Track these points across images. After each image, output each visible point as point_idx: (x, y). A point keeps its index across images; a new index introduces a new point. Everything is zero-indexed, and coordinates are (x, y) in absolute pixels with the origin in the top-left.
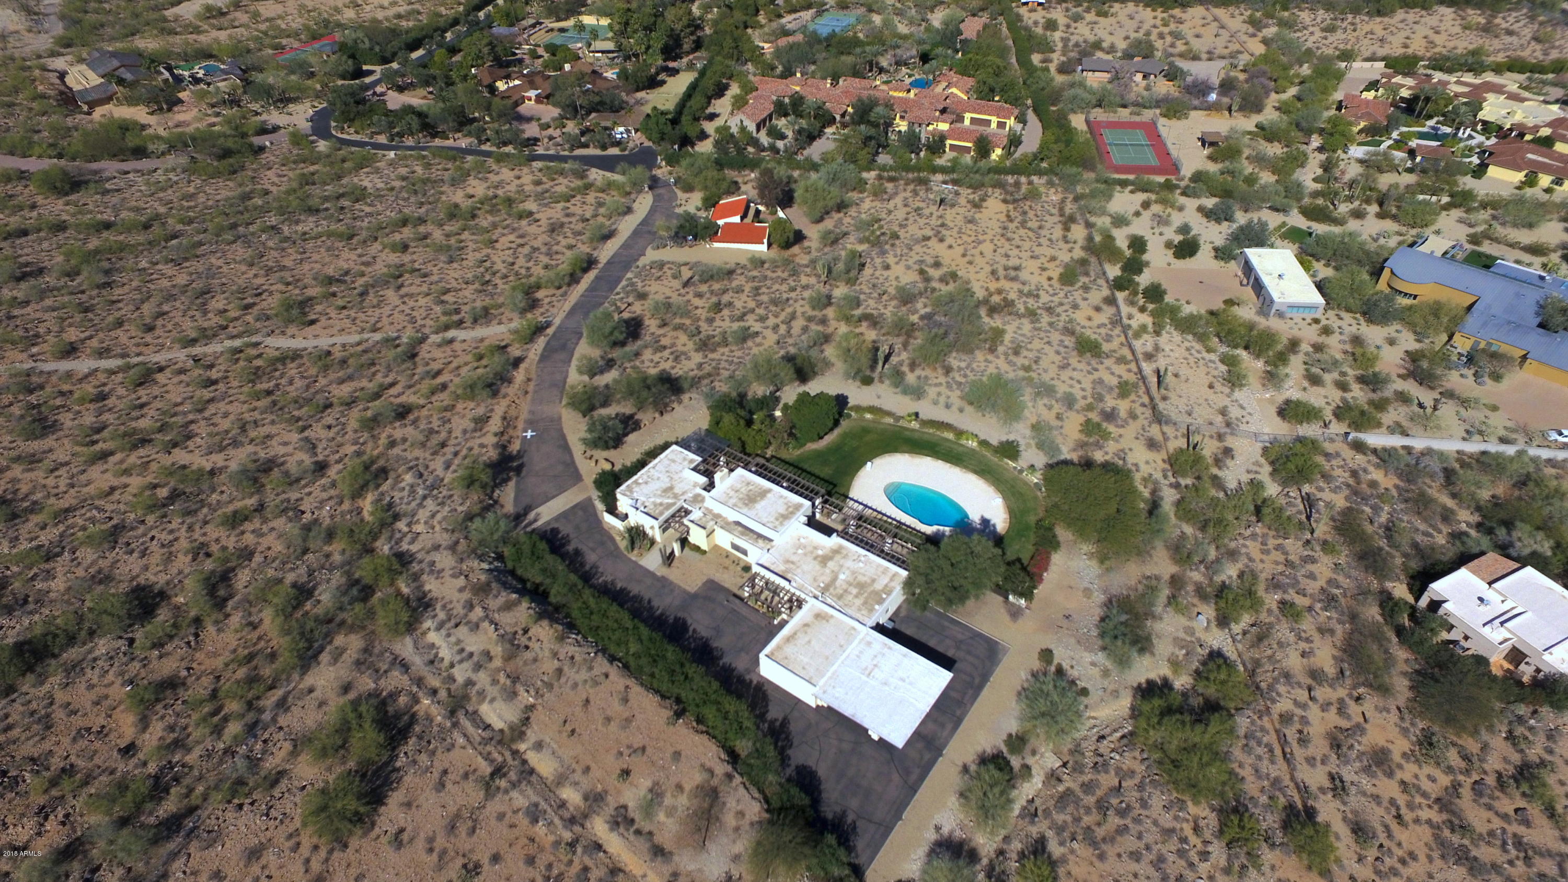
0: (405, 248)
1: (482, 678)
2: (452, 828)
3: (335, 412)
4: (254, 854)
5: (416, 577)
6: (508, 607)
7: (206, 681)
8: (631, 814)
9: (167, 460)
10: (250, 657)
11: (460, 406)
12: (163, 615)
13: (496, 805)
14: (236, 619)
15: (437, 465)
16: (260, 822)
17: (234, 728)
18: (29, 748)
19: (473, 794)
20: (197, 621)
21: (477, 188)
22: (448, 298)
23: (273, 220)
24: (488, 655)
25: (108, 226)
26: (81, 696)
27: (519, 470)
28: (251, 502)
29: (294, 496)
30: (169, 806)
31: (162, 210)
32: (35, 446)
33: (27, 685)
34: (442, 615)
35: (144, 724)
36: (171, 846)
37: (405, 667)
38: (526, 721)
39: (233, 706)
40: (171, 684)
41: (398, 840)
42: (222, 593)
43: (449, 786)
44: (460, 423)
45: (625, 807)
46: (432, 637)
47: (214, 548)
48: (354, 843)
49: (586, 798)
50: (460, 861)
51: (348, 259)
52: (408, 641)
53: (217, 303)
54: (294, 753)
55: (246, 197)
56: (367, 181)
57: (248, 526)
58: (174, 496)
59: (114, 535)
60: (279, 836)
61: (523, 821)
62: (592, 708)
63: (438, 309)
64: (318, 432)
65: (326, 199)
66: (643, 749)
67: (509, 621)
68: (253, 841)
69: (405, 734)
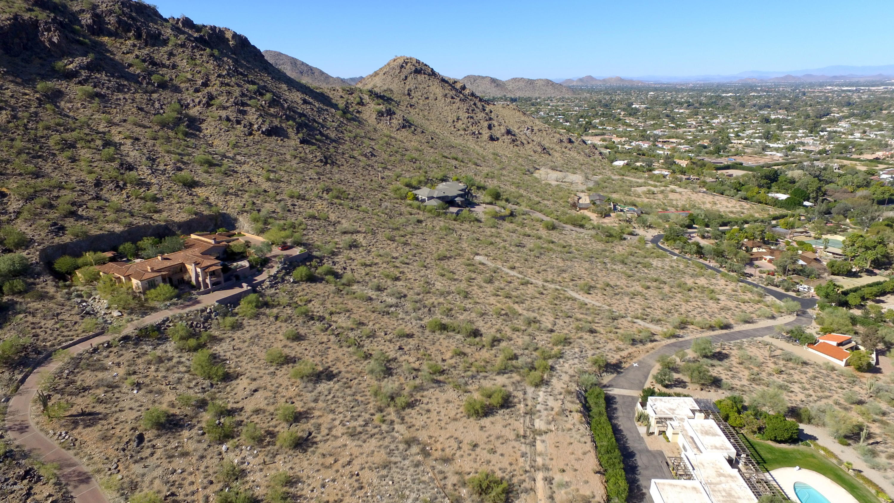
0: (648, 288)
1: (544, 413)
2: (498, 438)
3: (571, 320)
4: (448, 402)
5: (552, 376)
6: (573, 402)
7: (473, 360)
9: (512, 305)
10: (488, 362)
11: (616, 341)
12: (477, 339)
13: (516, 444)
14: (493, 352)
16: (456, 396)
17: (469, 373)
18: (427, 345)
19: (512, 436)
20: (484, 346)
21: (702, 281)
22: (648, 310)
23: (607, 260)
24: (552, 409)
25: (553, 242)
26: (445, 343)
28: (523, 328)
29: (537, 333)
30: (441, 378)
31: (574, 244)
32: (485, 285)
33: (438, 333)
34: (549, 390)
35: (452, 358)
36: (434, 385)
37: (525, 393)
38: (546, 433)
39: (473, 369)
40: (465, 354)
41: (482, 428)
42: (495, 343)
43: (507, 428)
44: (611, 345)
45: (553, 479)
46: (541, 393)
47: (504, 332)
48: (471, 419)
49: (544, 465)
50: (492, 447)
51: (622, 282)
52: (533, 389)
53: (564, 275)
54: (477, 390)
55: (604, 251)
56: (655, 262)
57: (517, 333)
58: (506, 314)
59: (482, 315)
60: (457, 403)
61: (519, 454)
62: (571, 447)
63: (640, 311)
64: (560, 322)
65: (633, 262)
66: (576, 470)
67: (569, 406)
68: (450, 399)
69: (508, 407)
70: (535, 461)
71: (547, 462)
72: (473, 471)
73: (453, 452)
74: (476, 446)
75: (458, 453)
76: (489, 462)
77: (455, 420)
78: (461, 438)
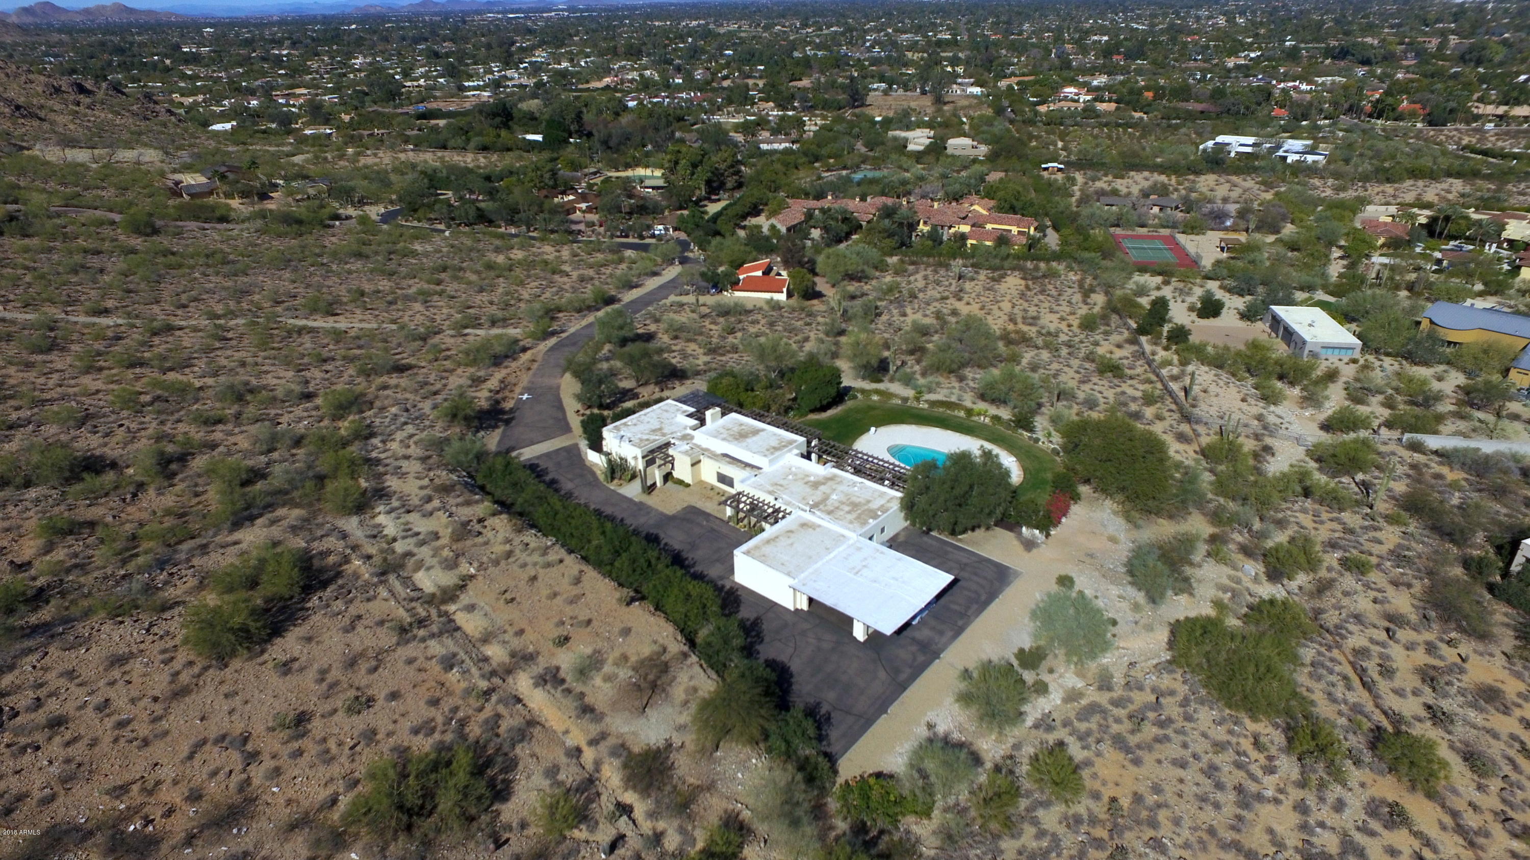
0: (440, 282)
1: (424, 552)
2: (351, 663)
3: (336, 364)
4: (118, 661)
5: (379, 476)
6: (468, 503)
7: (130, 526)
8: (562, 674)
9: (160, 378)
10: (182, 515)
11: (460, 370)
12: (108, 477)
13: (410, 650)
14: (181, 487)
15: (426, 406)
16: (138, 635)
17: (142, 560)
19: (387, 638)
20: (140, 485)
21: (518, 255)
22: (471, 311)
23: (323, 260)
24: (435, 535)
25: (174, 254)
27: (507, 422)
28: (229, 412)
29: (273, 411)
31: (227, 249)
32: (40, 358)
34: (396, 503)
36: (30, 643)
37: (343, 536)
38: (462, 587)
39: (148, 545)
40: (90, 524)
41: (285, 667)
42: (174, 467)
43: (360, 629)
44: (456, 380)
45: (558, 669)
46: (381, 519)
47: (180, 437)
48: (236, 664)
49: (513, 655)
50: (352, 693)
51: (385, 284)
52: (354, 520)
53: (251, 298)
54: (200, 587)
55: (305, 247)
56: (418, 247)
57: (220, 427)
58: (158, 400)
59: (82, 421)
60: (154, 648)
61: (435, 668)
62: (539, 584)
63: (459, 316)
64: (315, 374)
65: (377, 253)
66: (589, 622)
67: (465, 513)
68: (123, 650)
69: (324, 585)
70: (486, 659)
71: (516, 643)
72: (340, 786)
73: (236, 779)
74: (301, 719)
75: (257, 773)
76: (370, 735)
77: (181, 693)
78: (239, 727)
